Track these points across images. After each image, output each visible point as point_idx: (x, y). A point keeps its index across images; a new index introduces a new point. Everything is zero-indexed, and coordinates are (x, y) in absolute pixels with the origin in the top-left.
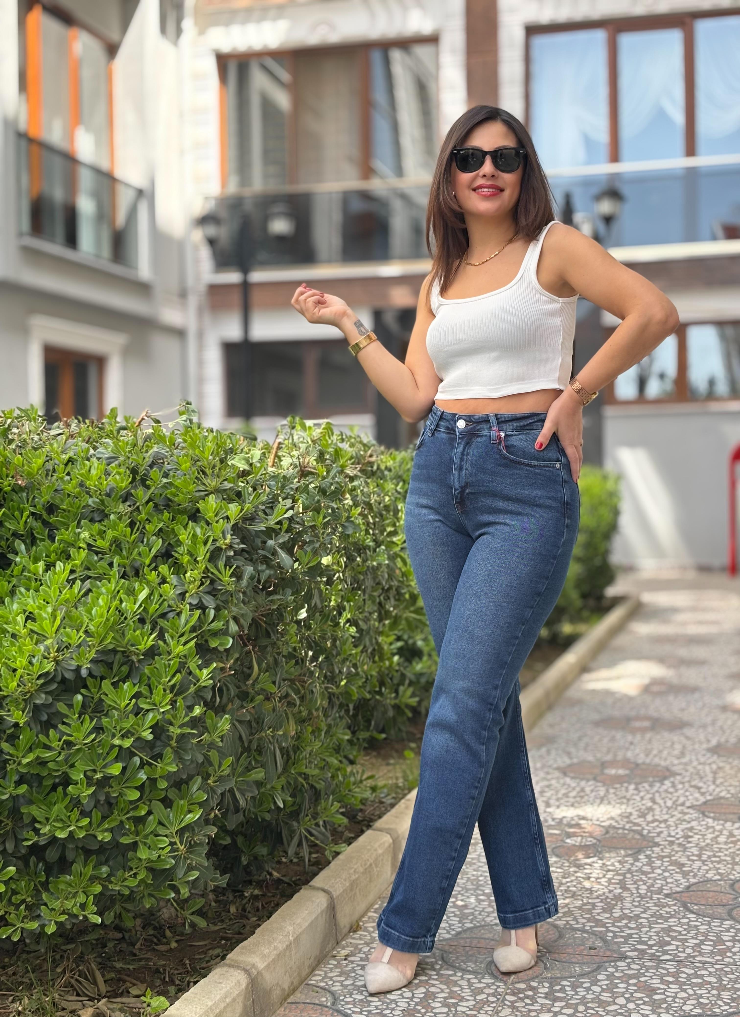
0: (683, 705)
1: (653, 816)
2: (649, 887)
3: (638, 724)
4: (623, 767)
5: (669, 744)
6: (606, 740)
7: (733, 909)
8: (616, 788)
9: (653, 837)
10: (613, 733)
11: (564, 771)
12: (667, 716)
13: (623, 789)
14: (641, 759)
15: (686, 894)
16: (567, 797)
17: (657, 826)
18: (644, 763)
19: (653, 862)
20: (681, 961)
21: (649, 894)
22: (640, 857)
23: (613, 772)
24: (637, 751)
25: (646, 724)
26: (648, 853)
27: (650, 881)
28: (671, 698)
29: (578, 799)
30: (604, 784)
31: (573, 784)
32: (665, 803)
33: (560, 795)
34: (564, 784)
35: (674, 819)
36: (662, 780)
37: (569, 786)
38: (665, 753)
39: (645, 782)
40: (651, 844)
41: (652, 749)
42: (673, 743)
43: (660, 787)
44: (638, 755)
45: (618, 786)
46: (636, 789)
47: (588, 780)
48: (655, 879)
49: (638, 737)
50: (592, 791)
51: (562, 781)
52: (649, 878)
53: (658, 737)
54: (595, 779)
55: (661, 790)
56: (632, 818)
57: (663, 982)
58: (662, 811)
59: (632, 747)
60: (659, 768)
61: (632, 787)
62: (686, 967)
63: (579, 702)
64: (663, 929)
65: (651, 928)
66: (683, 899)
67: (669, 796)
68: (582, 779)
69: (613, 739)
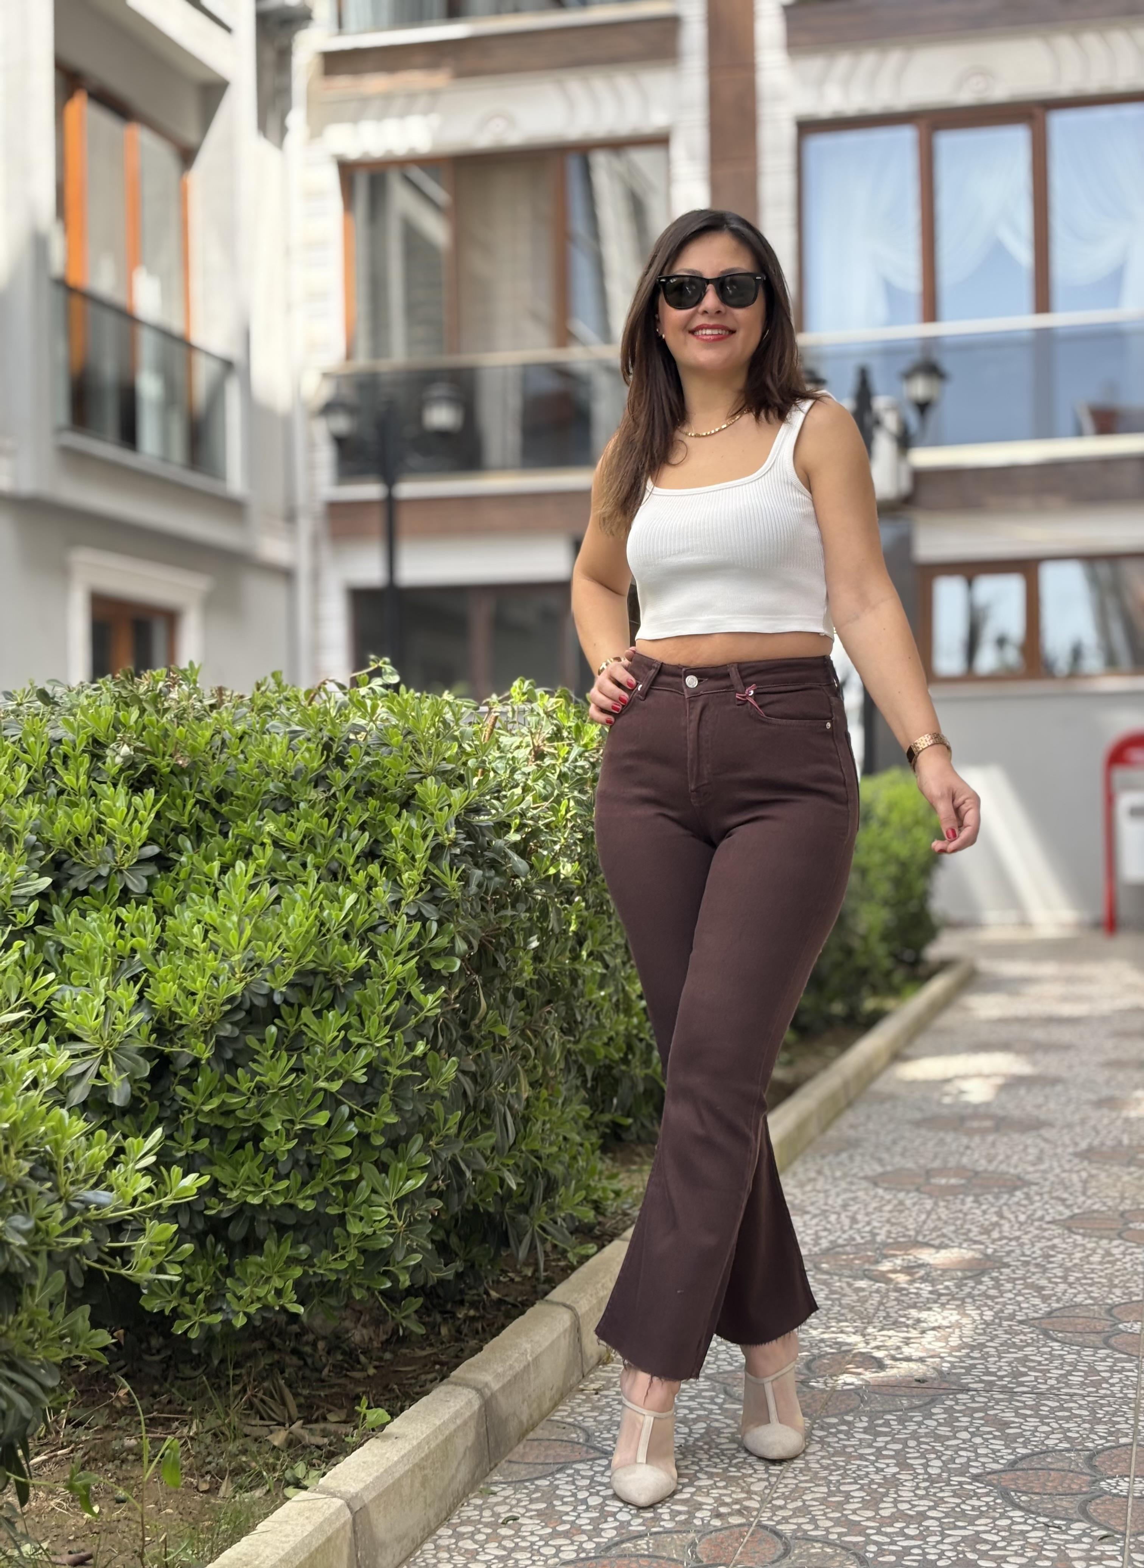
0: (1040, 1100)
1: (1000, 1232)
2: (996, 1313)
3: (975, 1124)
4: (956, 1175)
5: (1021, 1147)
6: (931, 1144)
7: (1110, 1337)
8: (948, 1201)
9: (1002, 1257)
10: (941, 1134)
11: (875, 1181)
12: (1017, 1113)
13: (958, 1201)
14: (982, 1165)
15: (1047, 1321)
16: (881, 1211)
17: (1007, 1244)
18: (986, 1171)
19: (1002, 1285)
20: (1042, 1394)
21: (997, 1321)
22: (983, 1279)
23: (943, 1181)
24: (976, 1156)
25: (988, 1124)
26: (995, 1274)
27: (998, 1306)
28: (1022, 1091)
29: (896, 1214)
30: (931, 1196)
31: (888, 1197)
32: (1016, 1217)
33: (870, 1209)
34: (875, 1196)
35: (1029, 1236)
36: (1012, 1190)
37: (882, 1198)
38: (1015, 1159)
39: (989, 1193)
40: (998, 1265)
41: (997, 1155)
42: (1026, 1147)
43: (1009, 1199)
44: (977, 1161)
45: (950, 1198)
46: (976, 1201)
47: (908, 1192)
48: (1005, 1304)
49: (977, 1139)
50: (914, 1204)
51: (872, 1193)
52: (997, 1303)
53: (1005, 1139)
54: (918, 1190)
55: (1010, 1202)
56: (971, 1235)
57: (1017, 1415)
58: (1012, 1226)
59: (969, 1152)
60: (1008, 1177)
61: (970, 1199)
62: (1048, 1399)
63: (891, 1097)
64: (1016, 1359)
65: (1000, 1358)
66: (1044, 1326)
67: (1022, 1209)
68: (900, 1191)
69: (942, 1142)
